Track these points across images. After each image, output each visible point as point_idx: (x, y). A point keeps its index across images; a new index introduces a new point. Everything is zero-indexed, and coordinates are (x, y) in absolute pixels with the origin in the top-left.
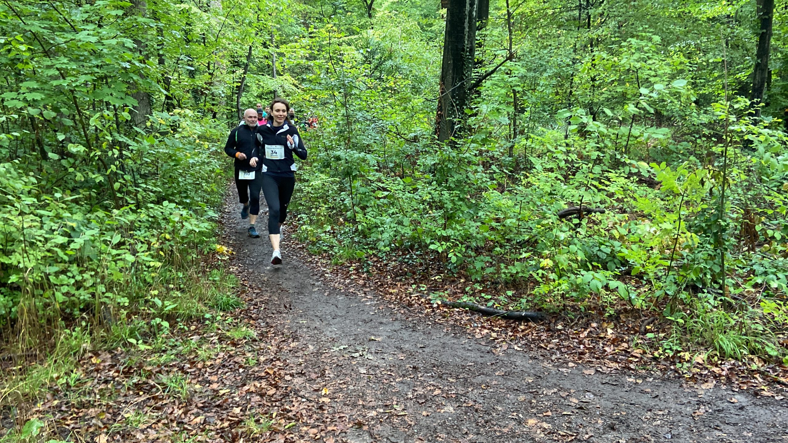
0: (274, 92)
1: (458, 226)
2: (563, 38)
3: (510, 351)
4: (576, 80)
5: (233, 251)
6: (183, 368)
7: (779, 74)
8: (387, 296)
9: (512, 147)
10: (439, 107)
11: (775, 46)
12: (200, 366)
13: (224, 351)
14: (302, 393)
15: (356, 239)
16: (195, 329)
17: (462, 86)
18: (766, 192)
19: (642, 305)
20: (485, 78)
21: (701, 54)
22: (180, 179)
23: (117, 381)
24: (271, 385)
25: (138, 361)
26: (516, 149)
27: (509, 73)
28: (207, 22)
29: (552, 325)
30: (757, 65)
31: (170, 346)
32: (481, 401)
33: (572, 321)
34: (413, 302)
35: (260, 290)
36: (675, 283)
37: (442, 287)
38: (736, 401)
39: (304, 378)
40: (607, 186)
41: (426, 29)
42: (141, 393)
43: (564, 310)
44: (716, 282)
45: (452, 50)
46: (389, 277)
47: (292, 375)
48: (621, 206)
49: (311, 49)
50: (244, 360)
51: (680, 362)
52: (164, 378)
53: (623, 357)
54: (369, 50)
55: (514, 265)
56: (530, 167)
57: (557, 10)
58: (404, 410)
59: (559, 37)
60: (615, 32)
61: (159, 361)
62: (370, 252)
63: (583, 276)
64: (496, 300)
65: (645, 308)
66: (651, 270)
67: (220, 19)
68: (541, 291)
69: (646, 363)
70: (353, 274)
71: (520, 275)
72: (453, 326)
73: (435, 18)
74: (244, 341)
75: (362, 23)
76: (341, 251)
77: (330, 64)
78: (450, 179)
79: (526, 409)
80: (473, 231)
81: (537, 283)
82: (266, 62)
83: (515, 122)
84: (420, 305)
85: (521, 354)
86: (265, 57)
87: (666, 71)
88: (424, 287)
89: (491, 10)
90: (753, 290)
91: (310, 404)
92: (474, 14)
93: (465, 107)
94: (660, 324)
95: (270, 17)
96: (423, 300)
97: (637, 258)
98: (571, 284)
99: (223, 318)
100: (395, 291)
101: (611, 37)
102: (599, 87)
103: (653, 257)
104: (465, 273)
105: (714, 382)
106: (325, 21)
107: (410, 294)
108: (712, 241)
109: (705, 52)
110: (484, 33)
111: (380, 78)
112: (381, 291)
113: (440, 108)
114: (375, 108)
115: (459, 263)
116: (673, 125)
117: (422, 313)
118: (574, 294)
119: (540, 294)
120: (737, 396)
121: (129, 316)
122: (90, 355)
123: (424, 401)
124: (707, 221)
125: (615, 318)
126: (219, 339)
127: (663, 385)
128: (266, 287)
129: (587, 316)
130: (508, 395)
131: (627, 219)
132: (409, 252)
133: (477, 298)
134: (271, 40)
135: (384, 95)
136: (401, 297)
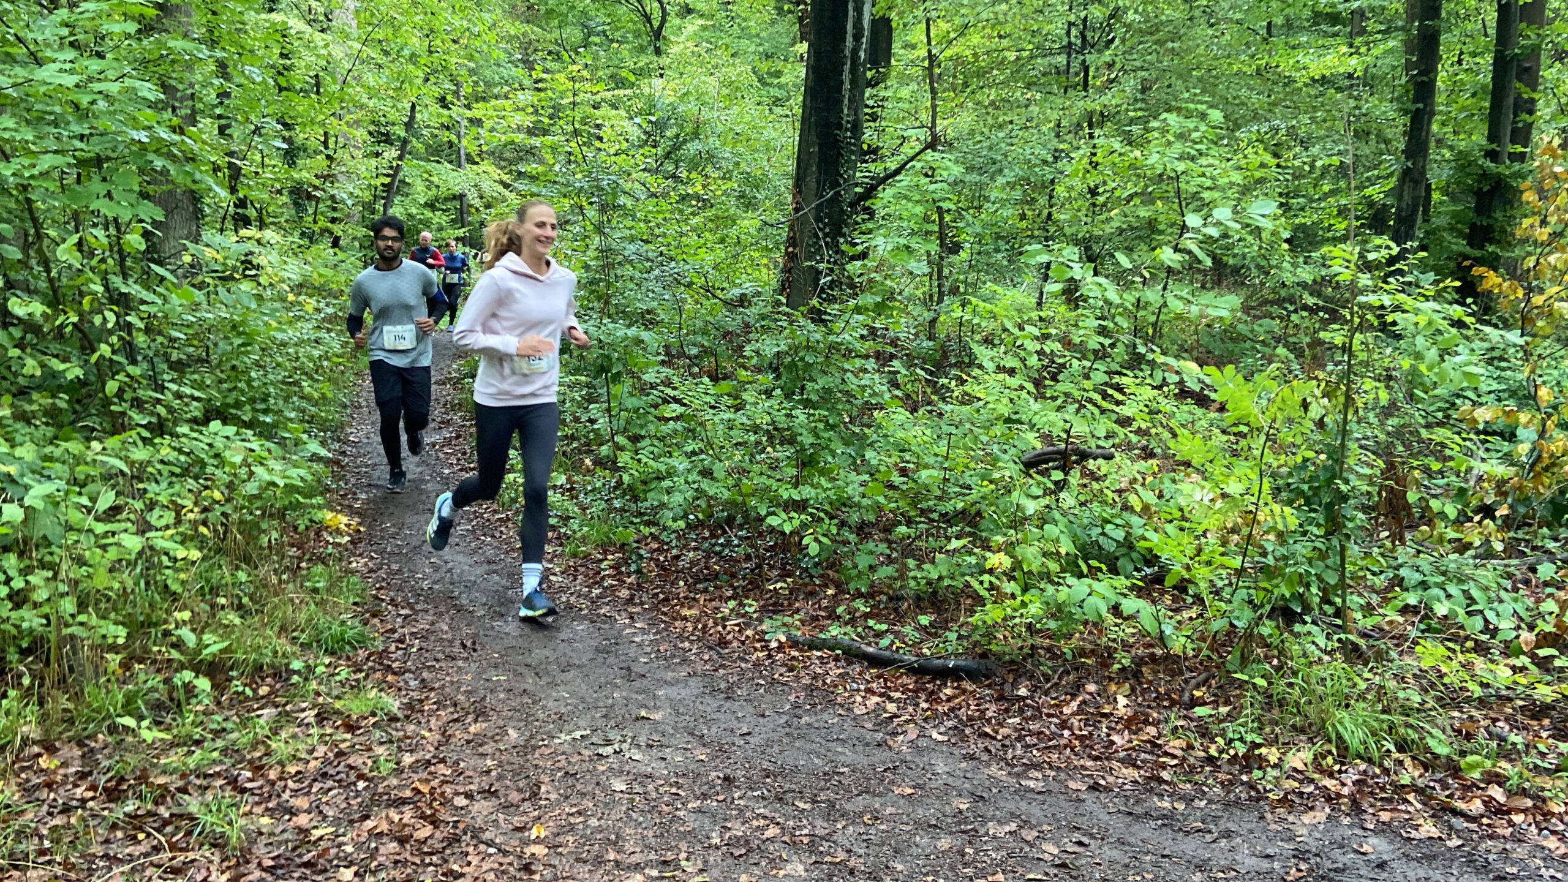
0: (462, 196)
1: (823, 481)
2: (1034, 109)
3: (923, 743)
4: (1060, 190)
5: (359, 524)
6: (236, 780)
7: (1445, 191)
8: (677, 624)
9: (933, 321)
10: (789, 238)
11: (1440, 136)
12: (273, 775)
13: (326, 743)
14: (487, 836)
15: (617, 504)
16: (269, 694)
17: (836, 198)
18: (1422, 421)
19: (1185, 647)
20: (883, 181)
21: (1298, 149)
22: (253, 374)
23: (91, 809)
24: (423, 817)
25: (140, 766)
26: (943, 324)
27: (930, 174)
28: (324, 52)
29: (1007, 687)
30: (1406, 173)
31: (212, 731)
32: (861, 851)
33: (1048, 681)
34: (730, 637)
35: (412, 608)
36: (1250, 602)
37: (790, 605)
38: (1370, 850)
39: (494, 802)
40: (1118, 403)
41: (769, 81)
42: (141, 836)
43: (1032, 656)
44: (1331, 603)
45: (816, 125)
46: (682, 583)
47: (469, 796)
48: (1144, 442)
49: (536, 112)
50: (369, 762)
51: (1260, 768)
52: (193, 804)
53: (1148, 757)
54: (653, 119)
55: (933, 562)
56: (969, 362)
57: (1026, 54)
58: (701, 871)
59: (1027, 106)
60: (1136, 100)
61: (184, 764)
62: (646, 531)
63: (1069, 587)
64: (896, 634)
65: (1191, 653)
66: (1202, 573)
67: (351, 47)
68: (986, 618)
69: (1192, 768)
70: (609, 576)
71: (946, 582)
72: (810, 689)
73: (786, 60)
74: (372, 720)
75: (640, 64)
76: (586, 529)
77: (573, 144)
78: (809, 386)
79: (952, 869)
80: (853, 491)
81: (980, 601)
82: (446, 136)
83: (940, 272)
84: (743, 643)
85: (945, 748)
86: (443, 125)
87: (1233, 179)
88: (752, 606)
89: (896, 47)
90: (1401, 619)
91: (507, 860)
92: (862, 55)
93: (842, 240)
94: (1221, 687)
95: (454, 47)
96: (749, 633)
97: (1176, 552)
98: (1047, 604)
99: (331, 670)
100: (694, 612)
101: (1127, 110)
102: (1104, 205)
103: (1207, 549)
104: (836, 576)
105: (1328, 810)
106: (566, 57)
107: (724, 619)
108: (1322, 522)
109: (1305, 144)
110: (882, 94)
111: (674, 176)
112: (665, 614)
113: (792, 241)
114: (664, 235)
115: (824, 555)
116: (1243, 283)
117: (747, 661)
118: (1052, 625)
119: (984, 622)
120: (1373, 840)
121: (125, 666)
122: (36, 749)
123: (743, 851)
124: (1312, 479)
125: (1131, 675)
126: (317, 716)
127: (1226, 815)
128: (425, 602)
129: (1077, 669)
130: (918, 838)
131: (1156, 469)
132: (725, 532)
133: (860, 629)
134: (456, 94)
135: (681, 211)
136: (705, 626)
